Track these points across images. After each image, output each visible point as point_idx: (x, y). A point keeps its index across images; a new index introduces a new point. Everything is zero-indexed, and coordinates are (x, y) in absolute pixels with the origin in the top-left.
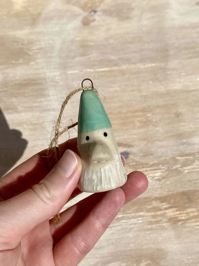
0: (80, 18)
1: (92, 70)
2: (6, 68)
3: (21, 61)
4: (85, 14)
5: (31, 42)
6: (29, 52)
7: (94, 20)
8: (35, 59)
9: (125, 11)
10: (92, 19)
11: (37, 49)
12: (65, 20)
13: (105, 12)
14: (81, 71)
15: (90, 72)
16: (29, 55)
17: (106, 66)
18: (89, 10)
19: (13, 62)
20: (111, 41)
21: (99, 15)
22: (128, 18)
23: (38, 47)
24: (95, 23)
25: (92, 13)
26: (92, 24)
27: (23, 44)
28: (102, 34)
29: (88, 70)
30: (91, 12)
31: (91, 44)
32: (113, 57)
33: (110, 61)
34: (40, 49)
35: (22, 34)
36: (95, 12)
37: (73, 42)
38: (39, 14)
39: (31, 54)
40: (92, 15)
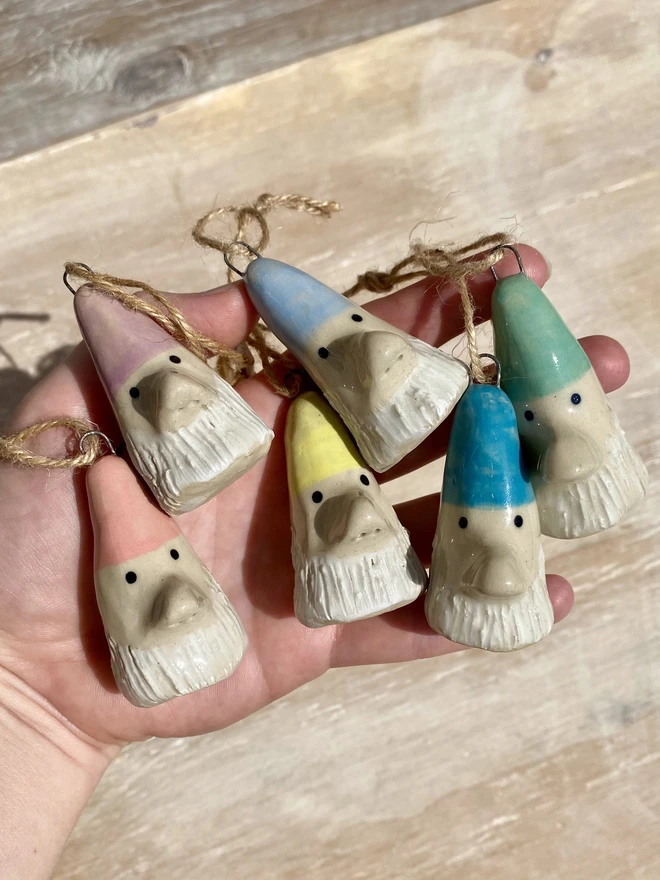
0: (518, 76)
1: (594, 194)
2: (389, 238)
3: (417, 213)
4: (525, 64)
5: (423, 162)
6: (427, 187)
7: (553, 74)
8: (449, 199)
9: (618, 34)
10: (545, 71)
11: (444, 176)
12: (483, 90)
13: (570, 47)
14: (570, 201)
15: (591, 198)
16: (430, 194)
17: (625, 176)
18: (533, 53)
19: (399, 219)
20: (614, 115)
21: (560, 60)
22: (632, 51)
23: (443, 169)
24: (559, 81)
25: (543, 58)
26: (553, 84)
27: (404, 171)
28: (587, 103)
29: (587, 195)
30: (537, 56)
31: (568, 131)
32: (632, 152)
33: (630, 162)
34: (452, 172)
35: (394, 145)
36: (548, 53)
37: (523, 136)
38: (416, 88)
39: (435, 188)
40: (544, 63)
